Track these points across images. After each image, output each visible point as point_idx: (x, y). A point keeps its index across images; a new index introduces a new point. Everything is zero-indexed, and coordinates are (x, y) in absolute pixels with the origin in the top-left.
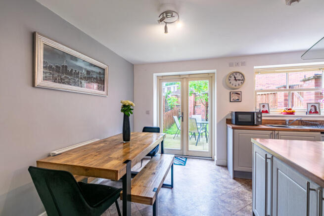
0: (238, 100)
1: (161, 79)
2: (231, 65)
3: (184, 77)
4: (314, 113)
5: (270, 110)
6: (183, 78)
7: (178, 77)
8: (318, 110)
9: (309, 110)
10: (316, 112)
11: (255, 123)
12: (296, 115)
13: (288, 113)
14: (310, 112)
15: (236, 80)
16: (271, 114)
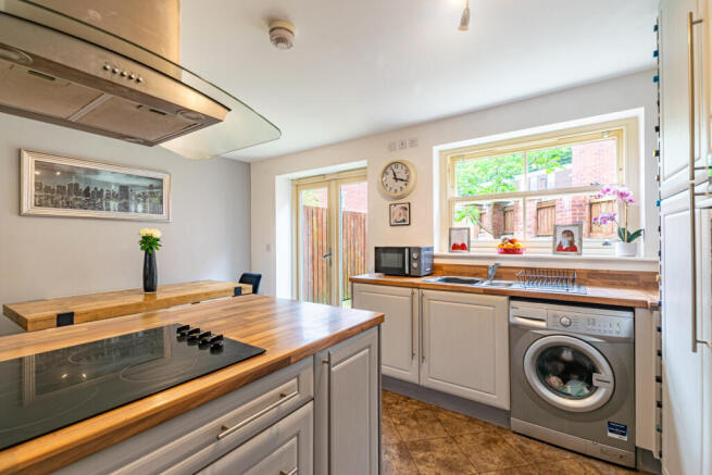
0: (404, 221)
1: (298, 185)
2: (392, 148)
3: (331, 177)
4: (566, 250)
5: (472, 244)
6: (330, 180)
7: (320, 179)
8: (576, 244)
9: (558, 243)
10: (573, 248)
11: (407, 272)
12: (524, 255)
13: (507, 251)
14: (560, 249)
15: (396, 179)
16: (473, 252)
